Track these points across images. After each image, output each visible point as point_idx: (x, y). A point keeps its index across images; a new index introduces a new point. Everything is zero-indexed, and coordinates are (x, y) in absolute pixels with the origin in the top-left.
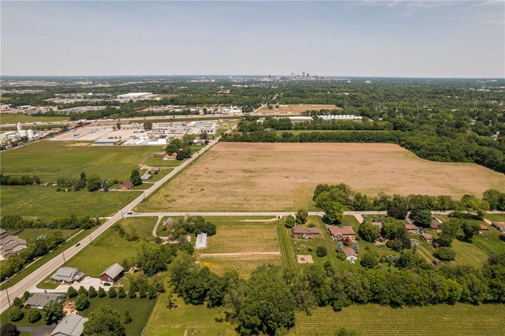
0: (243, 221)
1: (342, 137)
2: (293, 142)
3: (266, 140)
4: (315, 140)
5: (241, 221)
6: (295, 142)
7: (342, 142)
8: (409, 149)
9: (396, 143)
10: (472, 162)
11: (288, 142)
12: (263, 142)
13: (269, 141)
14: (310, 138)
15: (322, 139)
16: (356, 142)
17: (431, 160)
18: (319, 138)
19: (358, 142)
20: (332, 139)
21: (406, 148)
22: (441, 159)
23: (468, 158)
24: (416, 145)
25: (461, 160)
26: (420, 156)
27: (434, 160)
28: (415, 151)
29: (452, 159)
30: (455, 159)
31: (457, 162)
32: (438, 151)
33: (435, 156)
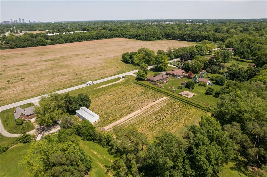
0: (100, 87)
1: (92, 36)
2: (60, 43)
3: (39, 44)
4: (75, 41)
5: (98, 88)
6: (62, 43)
7: (92, 40)
8: (131, 39)
9: (121, 38)
10: (165, 39)
11: (57, 44)
12: (37, 46)
13: (42, 45)
14: (72, 39)
15: (80, 39)
16: (100, 39)
17: (148, 40)
18: (78, 39)
19: (101, 39)
20: (86, 39)
21: (129, 38)
22: (153, 39)
23: (163, 38)
24: (136, 35)
25: (161, 39)
26: (141, 40)
27: (150, 40)
28: (136, 38)
29: (157, 38)
30: (159, 39)
31: (159, 40)
32: (151, 35)
33: (150, 38)
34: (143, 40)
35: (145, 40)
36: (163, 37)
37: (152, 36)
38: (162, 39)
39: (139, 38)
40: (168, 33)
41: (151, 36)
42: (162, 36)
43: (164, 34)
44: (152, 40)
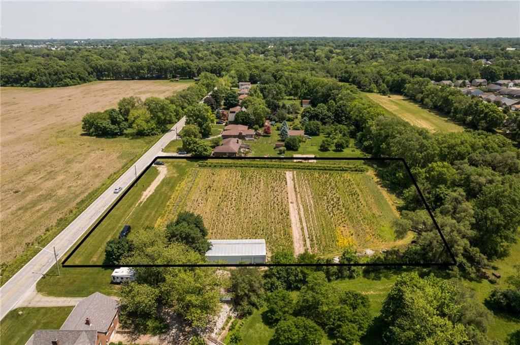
10: (96, 80)
22: (73, 82)
23: (91, 77)
24: (19, 76)
25: (87, 80)
26: (41, 85)
27: (67, 85)
28: (23, 84)
29: (80, 80)
30: (83, 80)
31: (86, 82)
32: (63, 73)
33: (65, 80)
34: (47, 87)
35: (52, 86)
36: (91, 75)
37: (69, 75)
38: (90, 81)
39: (31, 81)
40: (99, 67)
41: (66, 77)
42: (89, 74)
43: (90, 70)
44: (71, 85)
